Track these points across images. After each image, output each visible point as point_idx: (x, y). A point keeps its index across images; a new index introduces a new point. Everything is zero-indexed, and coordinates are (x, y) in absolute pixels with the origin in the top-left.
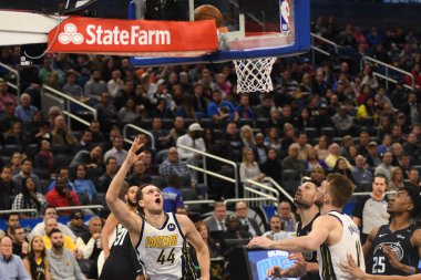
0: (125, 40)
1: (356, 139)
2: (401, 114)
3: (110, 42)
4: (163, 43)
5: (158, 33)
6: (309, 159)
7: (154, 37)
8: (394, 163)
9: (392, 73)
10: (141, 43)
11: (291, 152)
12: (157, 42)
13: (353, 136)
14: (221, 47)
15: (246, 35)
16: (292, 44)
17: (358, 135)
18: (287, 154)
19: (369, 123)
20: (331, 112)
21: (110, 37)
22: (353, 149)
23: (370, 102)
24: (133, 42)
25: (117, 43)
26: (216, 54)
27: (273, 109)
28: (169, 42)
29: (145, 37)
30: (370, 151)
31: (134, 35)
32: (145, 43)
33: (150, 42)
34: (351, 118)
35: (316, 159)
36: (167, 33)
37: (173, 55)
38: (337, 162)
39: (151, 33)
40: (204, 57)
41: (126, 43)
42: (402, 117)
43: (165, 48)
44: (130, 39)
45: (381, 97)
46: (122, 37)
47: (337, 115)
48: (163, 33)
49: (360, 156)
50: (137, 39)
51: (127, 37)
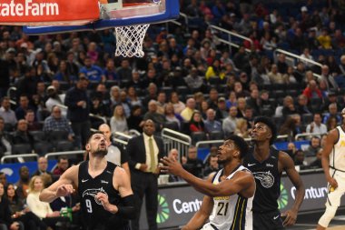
0: (20, 12)
1: (206, 95)
2: (243, 74)
3: (7, 14)
4: (53, 13)
5: (48, 5)
6: (166, 113)
7: (45, 9)
8: (239, 115)
9: (234, 39)
10: (34, 14)
11: (150, 108)
12: (48, 13)
13: (204, 93)
14: (102, 16)
15: (124, 6)
16: (164, 12)
17: (208, 92)
18: (147, 110)
19: (217, 82)
20: (184, 73)
21: (8, 9)
22: (204, 104)
23: (216, 63)
24: (27, 14)
25: (13, 14)
26: (98, 23)
27: (134, 71)
28: (57, 13)
29: (37, 9)
30: (220, 106)
31: (28, 8)
32: (38, 13)
33: (42, 14)
34: (200, 78)
35: (173, 113)
36: (56, 5)
37: (61, 24)
38: (193, 115)
39: (42, 5)
40: (87, 26)
41: (21, 14)
42: (244, 76)
43: (55, 18)
44: (24, 11)
45: (225, 60)
46: (17, 9)
47: (189, 76)
48: (52, 5)
49: (210, 110)
50: (30, 11)
51: (22, 9)
